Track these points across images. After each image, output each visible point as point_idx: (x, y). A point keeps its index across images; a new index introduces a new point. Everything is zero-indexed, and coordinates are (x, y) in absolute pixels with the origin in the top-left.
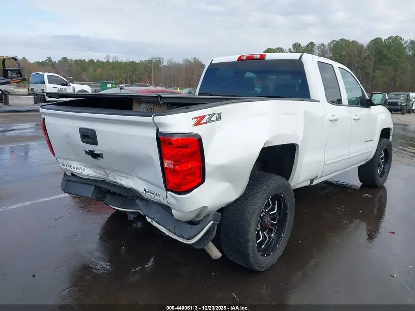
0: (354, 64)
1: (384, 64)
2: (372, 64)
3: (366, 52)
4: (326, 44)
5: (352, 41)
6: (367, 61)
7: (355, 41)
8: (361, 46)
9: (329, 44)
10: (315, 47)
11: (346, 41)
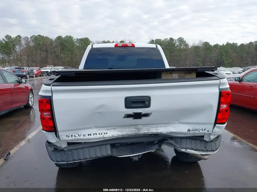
0: (49, 50)
1: (66, 51)
2: (59, 50)
3: (54, 44)
4: (29, 37)
5: (46, 37)
6: (56, 48)
7: (47, 37)
8: (51, 40)
9: (31, 37)
10: (22, 38)
11: (42, 36)
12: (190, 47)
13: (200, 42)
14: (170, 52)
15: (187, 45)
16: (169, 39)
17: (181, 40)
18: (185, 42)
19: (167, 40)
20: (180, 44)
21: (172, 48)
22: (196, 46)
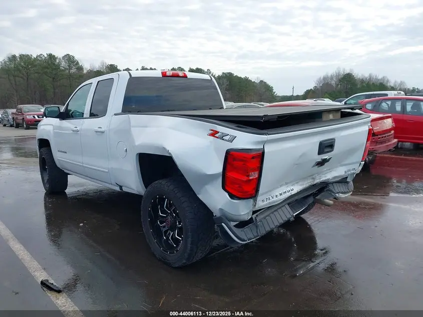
12: (85, 71)
13: (103, 63)
14: (51, 79)
15: (80, 69)
16: (46, 56)
17: (69, 59)
18: (78, 63)
19: (43, 58)
20: (69, 66)
21: (54, 72)
22: (98, 71)
